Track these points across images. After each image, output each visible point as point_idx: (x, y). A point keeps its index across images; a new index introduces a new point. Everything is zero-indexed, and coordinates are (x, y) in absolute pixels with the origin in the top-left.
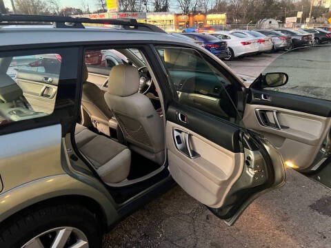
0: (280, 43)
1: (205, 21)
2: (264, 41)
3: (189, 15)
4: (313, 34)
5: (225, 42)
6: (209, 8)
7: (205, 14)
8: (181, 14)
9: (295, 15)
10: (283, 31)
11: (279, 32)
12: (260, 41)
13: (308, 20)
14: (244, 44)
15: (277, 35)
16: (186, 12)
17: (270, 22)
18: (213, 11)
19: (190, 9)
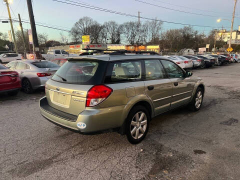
0: (198, 63)
1: (146, 50)
2: (188, 62)
3: (135, 46)
4: (217, 58)
6: (148, 41)
7: (145, 46)
8: (129, 46)
9: (205, 46)
10: (198, 57)
11: (196, 57)
12: (186, 62)
13: (213, 50)
15: (195, 59)
16: (133, 44)
17: (189, 51)
18: (150, 44)
19: (135, 42)
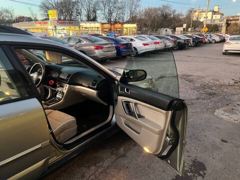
0: (170, 44)
1: (122, 28)
2: (158, 43)
3: (111, 24)
4: (191, 39)
5: (131, 44)
6: (126, 19)
7: (123, 23)
8: (105, 23)
9: (182, 26)
10: (172, 37)
11: (169, 37)
12: (156, 43)
13: (189, 29)
14: (145, 45)
15: (168, 39)
16: (109, 22)
17: (166, 30)
18: (128, 22)
19: (112, 20)
